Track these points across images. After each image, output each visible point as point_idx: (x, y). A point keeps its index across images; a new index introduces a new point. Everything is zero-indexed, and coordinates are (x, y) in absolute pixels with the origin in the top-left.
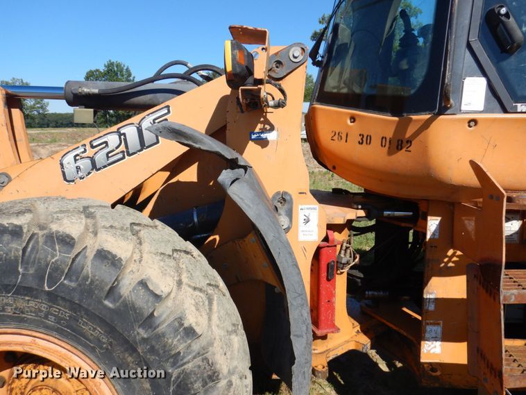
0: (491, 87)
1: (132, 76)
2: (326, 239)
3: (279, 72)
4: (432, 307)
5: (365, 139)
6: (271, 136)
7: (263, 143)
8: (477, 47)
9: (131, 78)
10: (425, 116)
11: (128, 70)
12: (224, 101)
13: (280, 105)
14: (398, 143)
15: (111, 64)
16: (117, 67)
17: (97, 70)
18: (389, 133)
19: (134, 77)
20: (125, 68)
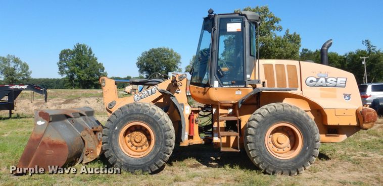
0: (219, 83)
1: (93, 54)
2: (191, 114)
3: (181, 79)
4: (215, 129)
5: (199, 92)
6: (179, 92)
7: (178, 93)
8: (216, 75)
9: (92, 55)
10: (208, 88)
11: (90, 50)
12: (170, 84)
13: (181, 86)
14: (205, 93)
15: (79, 46)
16: (83, 47)
17: (69, 50)
18: (203, 91)
19: (94, 55)
20: (88, 49)
